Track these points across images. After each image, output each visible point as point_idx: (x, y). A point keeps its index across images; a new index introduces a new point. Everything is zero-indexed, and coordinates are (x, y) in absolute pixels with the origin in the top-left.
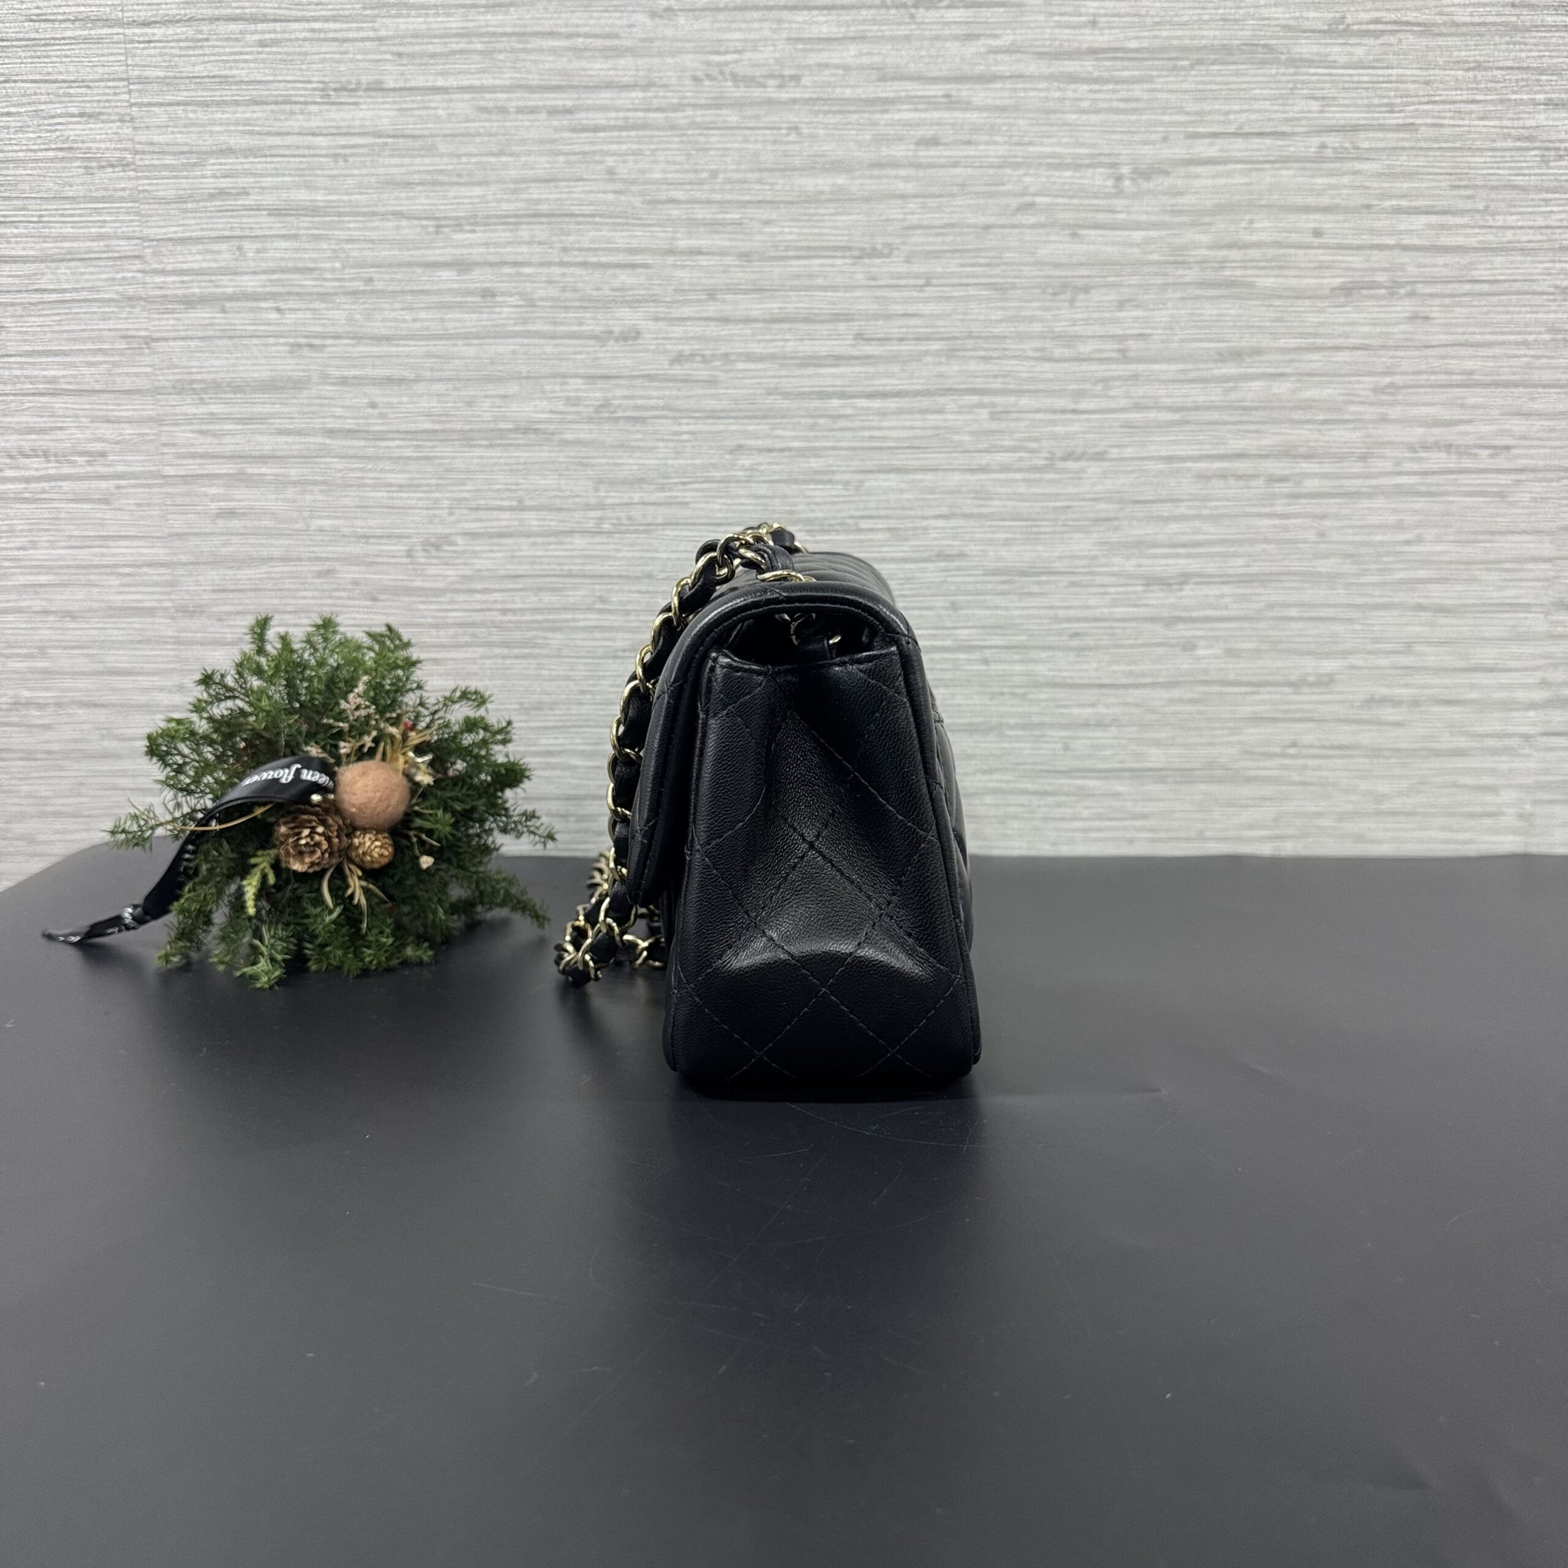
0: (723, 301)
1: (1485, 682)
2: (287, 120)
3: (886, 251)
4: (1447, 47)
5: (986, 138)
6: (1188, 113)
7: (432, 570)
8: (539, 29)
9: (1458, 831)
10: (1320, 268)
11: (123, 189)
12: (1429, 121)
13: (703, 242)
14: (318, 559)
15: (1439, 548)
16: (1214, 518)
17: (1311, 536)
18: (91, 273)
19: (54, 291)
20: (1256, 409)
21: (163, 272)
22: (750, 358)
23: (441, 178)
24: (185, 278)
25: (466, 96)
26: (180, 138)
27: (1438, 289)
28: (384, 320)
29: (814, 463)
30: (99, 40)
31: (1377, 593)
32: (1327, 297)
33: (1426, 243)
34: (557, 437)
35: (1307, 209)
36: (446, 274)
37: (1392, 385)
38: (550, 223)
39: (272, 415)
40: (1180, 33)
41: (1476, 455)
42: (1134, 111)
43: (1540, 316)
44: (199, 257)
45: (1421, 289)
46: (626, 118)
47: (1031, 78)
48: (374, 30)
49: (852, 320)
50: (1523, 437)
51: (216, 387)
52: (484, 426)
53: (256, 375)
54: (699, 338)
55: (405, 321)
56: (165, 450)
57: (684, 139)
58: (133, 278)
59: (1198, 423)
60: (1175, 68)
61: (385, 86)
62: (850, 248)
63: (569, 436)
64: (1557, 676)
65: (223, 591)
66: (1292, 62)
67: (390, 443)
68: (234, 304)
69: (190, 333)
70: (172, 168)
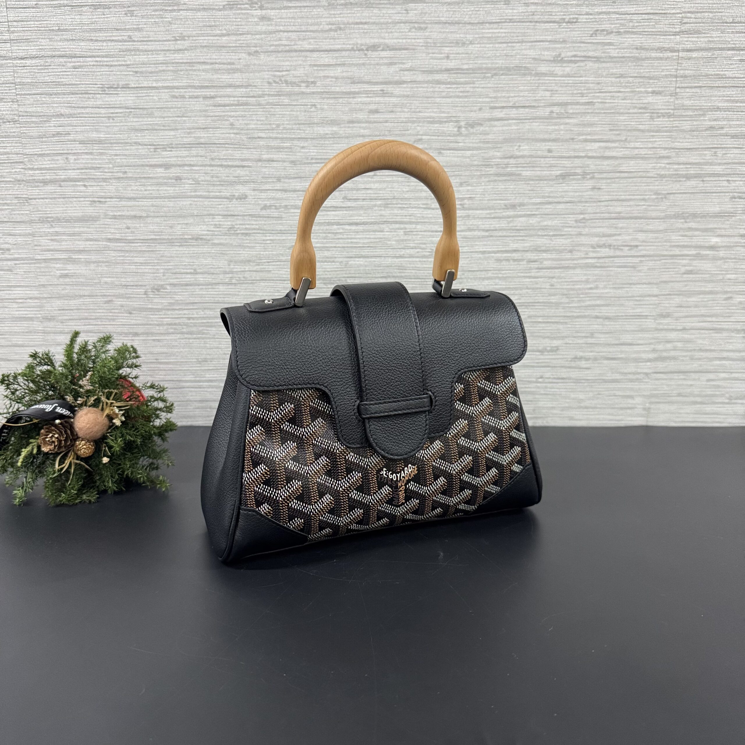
0: (284, 182)
1: (627, 350)
2: (87, 101)
4: (608, 67)
5: (400, 109)
6: (491, 97)
7: (156, 300)
8: (199, 61)
9: (615, 416)
10: (551, 166)
11: (14, 132)
12: (599, 100)
13: (275, 157)
14: (105, 295)
15: (606, 291)
16: (504, 278)
17: (548, 287)
20: (522, 230)
21: (32, 169)
23: (156, 127)
24: (43, 172)
25: (166, 91)
26: (39, 109)
27: (604, 175)
28: (132, 190)
31: (578, 311)
32: (554, 180)
33: (598, 155)
34: (211, 242)
35: (544, 140)
36: (160, 170)
37: (584, 219)
38: (205, 147)
39: (83, 232)
40: (487, 61)
41: (622, 249)
42: (466, 97)
43: (650, 187)
44: (49, 162)
45: (596, 175)
46: (238, 100)
47: (420, 82)
48: (125, 61)
50: (643, 242)
51: (58, 220)
52: (178, 237)
53: (75, 214)
54: (274, 199)
55: (141, 190)
56: (36, 248)
57: (265, 110)
58: (20, 171)
59: (496, 237)
60: (484, 77)
61: (130, 86)
63: (216, 241)
64: (660, 347)
65: (63, 310)
66: (537, 74)
67: (136, 245)
68: (65, 183)
69: (46, 196)
70: (36, 123)
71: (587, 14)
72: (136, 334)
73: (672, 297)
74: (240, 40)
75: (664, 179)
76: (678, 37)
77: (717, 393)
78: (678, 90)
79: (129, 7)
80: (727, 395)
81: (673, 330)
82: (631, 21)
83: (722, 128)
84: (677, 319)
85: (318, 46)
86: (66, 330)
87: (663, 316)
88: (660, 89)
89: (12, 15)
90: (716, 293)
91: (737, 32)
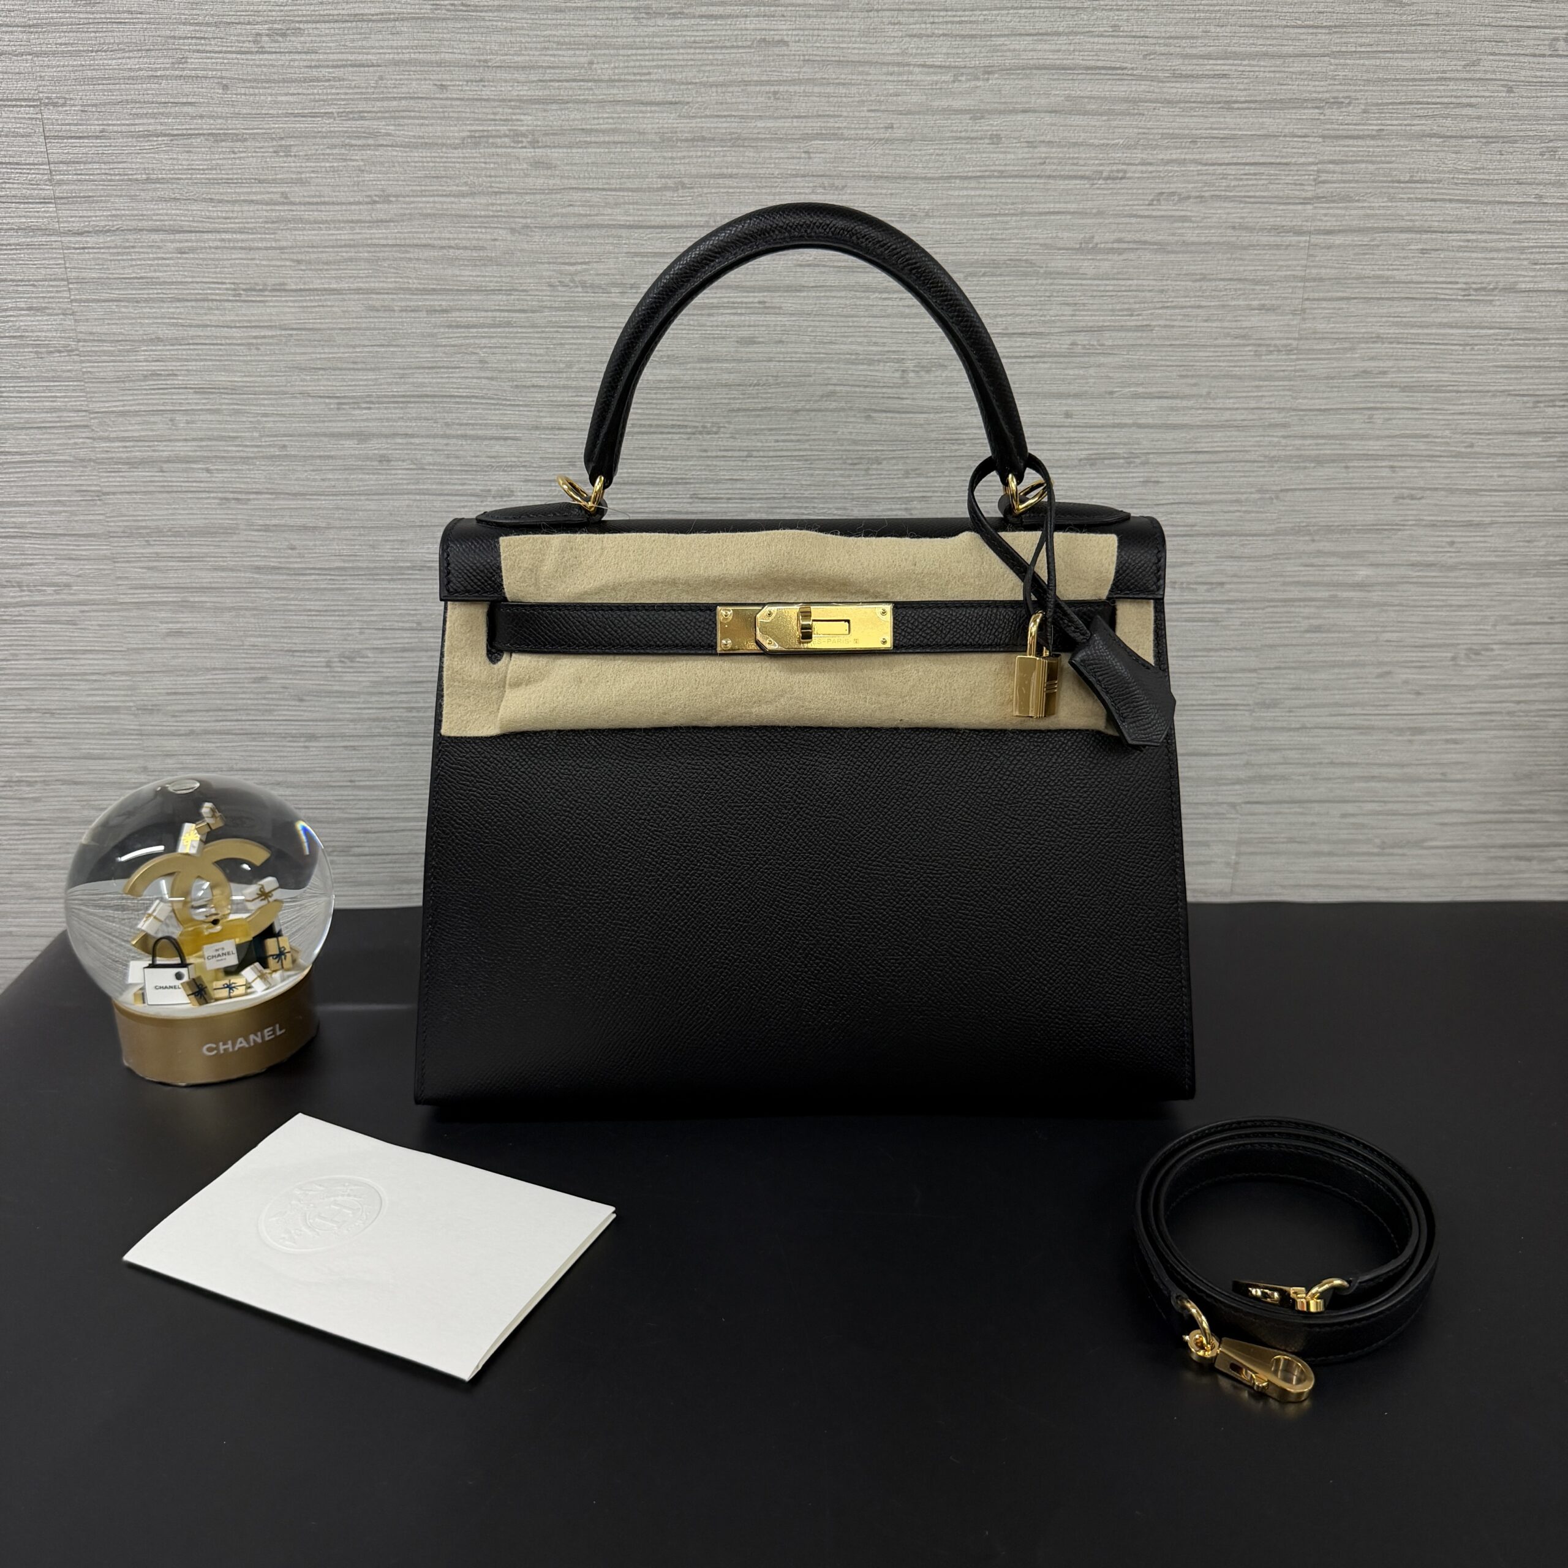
2: (206, 314)
3: (714, 429)
4: (1179, 262)
5: (793, 338)
7: (348, 677)
10: (1070, 443)
11: (69, 371)
12: (1162, 323)
14: (252, 668)
18: (46, 439)
19: (17, 453)
21: (108, 439)
23: (339, 365)
24: (128, 444)
25: (357, 297)
26: (115, 329)
27: (1167, 458)
28: (297, 479)
30: (41, 246)
33: (1157, 421)
35: (1060, 396)
36: (348, 443)
38: (434, 402)
39: (207, 555)
40: (954, 250)
43: (1251, 479)
44: (136, 427)
45: (1153, 459)
47: (831, 288)
48: (276, 240)
49: (689, 483)
50: (1235, 576)
51: (159, 532)
52: (387, 565)
53: (192, 522)
55: (315, 480)
56: (120, 582)
57: (543, 335)
58: (84, 443)
61: (287, 287)
62: (686, 427)
64: (1259, 759)
65: (175, 693)
66: (1048, 274)
67: (308, 578)
68: (170, 465)
69: (134, 489)
70: (110, 353)
71: (1143, 163)
72: (312, 737)
73: (1284, 671)
74: (493, 204)
75: (1276, 465)
76: (1309, 207)
77: (1360, 837)
78: (1307, 304)
79: (282, 138)
80: (1377, 841)
81: (1283, 729)
82: (1224, 176)
83: (1385, 373)
84: (1291, 709)
85: (640, 218)
86: (183, 730)
87: (1265, 705)
88: (1274, 302)
89: (57, 151)
90: (1363, 665)
91: (1418, 200)
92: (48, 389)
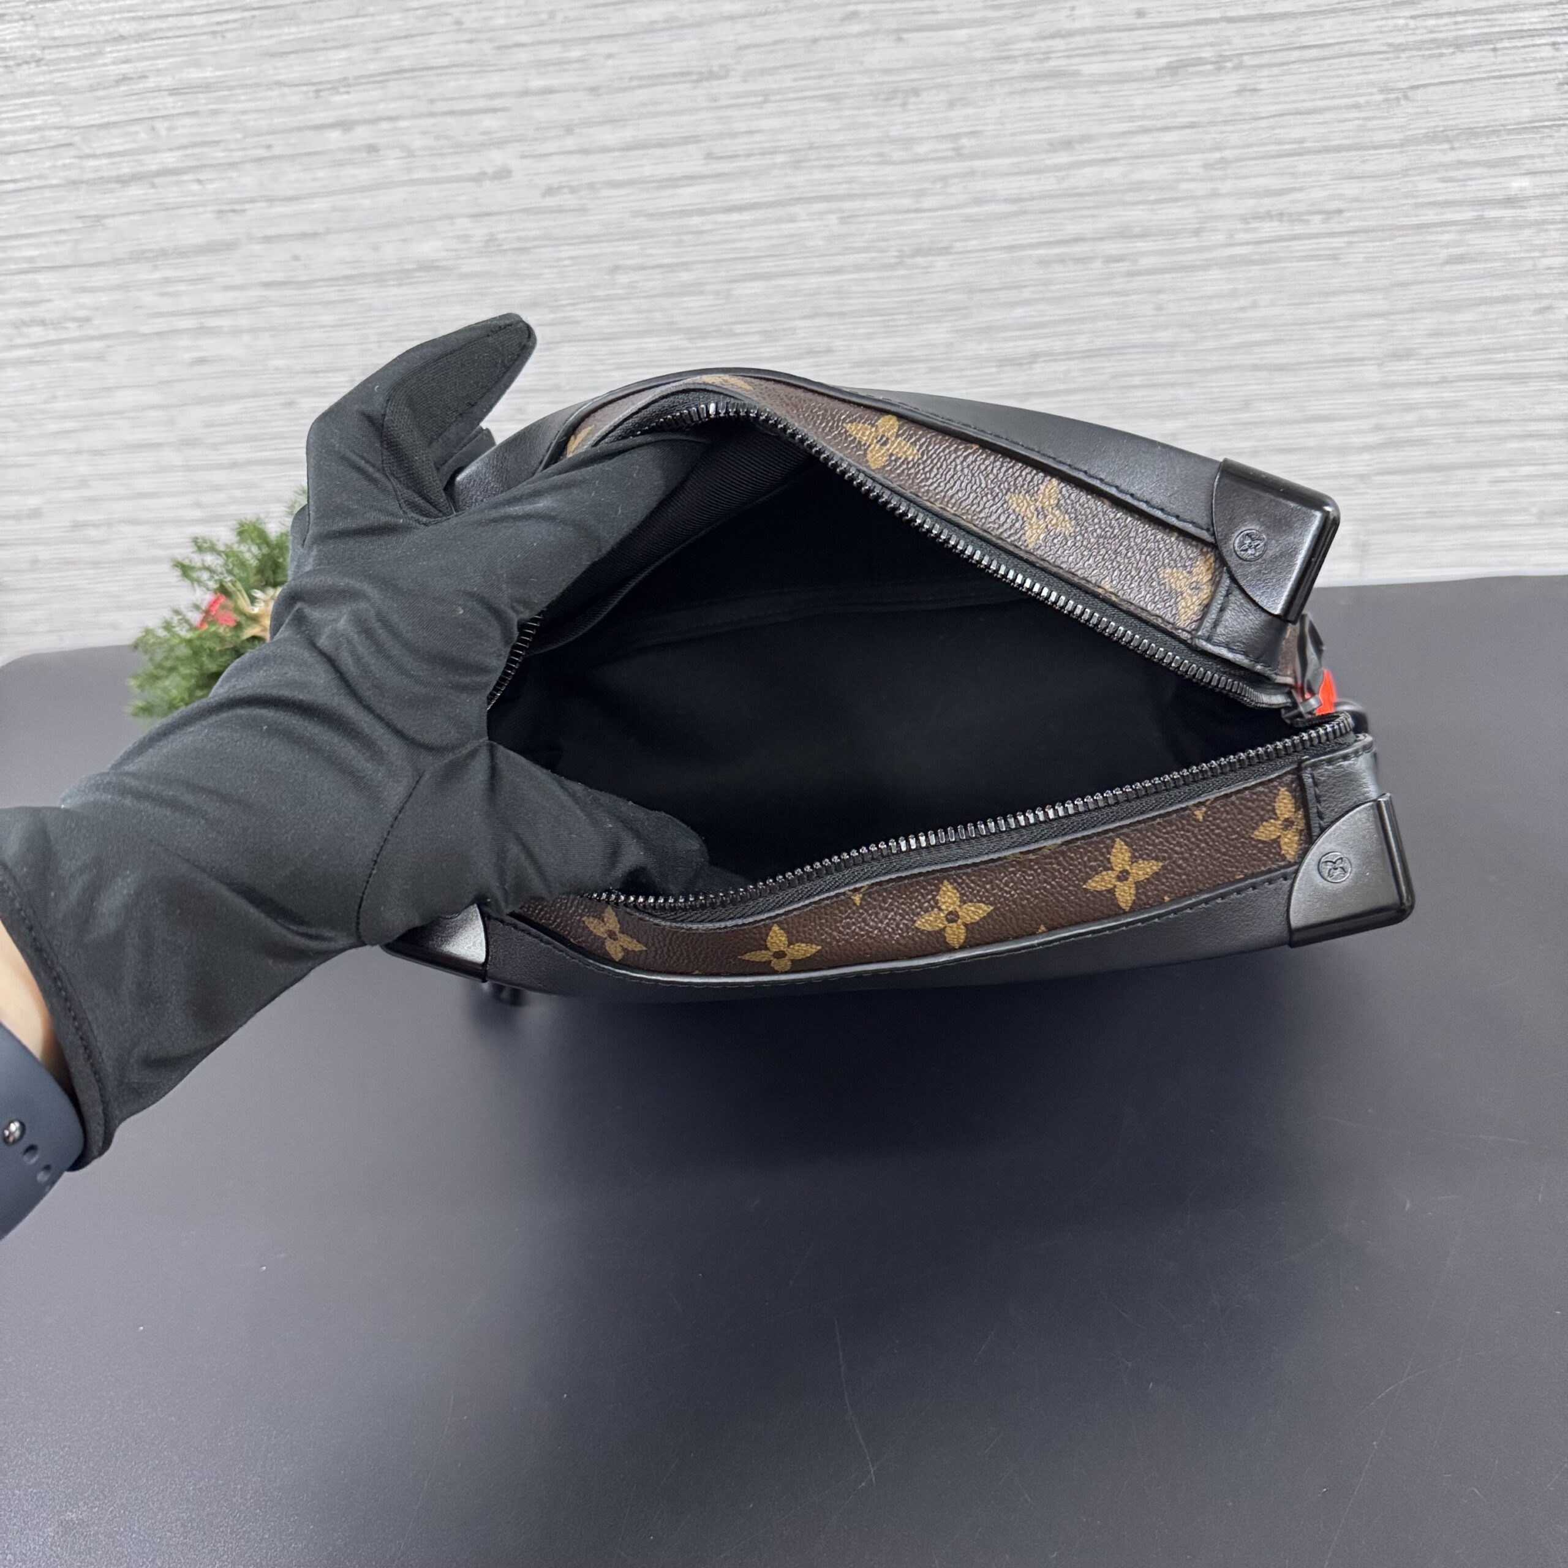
0: (581, 135)
3: (723, 72)
10: (1145, 49)
11: (42, 84)
15: (1273, 312)
18: (35, 163)
20: (1089, 194)
21: (94, 156)
22: (613, 184)
26: (77, 31)
27: (1265, 59)
29: (685, 276)
32: (1152, 78)
33: (1252, 12)
34: (456, 272)
36: (335, 135)
37: (1223, 160)
38: (413, 78)
41: (1308, 221)
43: (1371, 77)
44: (121, 140)
45: (1248, 60)
49: (699, 141)
50: (1356, 200)
51: (163, 254)
52: (392, 268)
53: (194, 241)
54: (564, 171)
55: (306, 181)
58: (72, 163)
59: (1035, 212)
62: (689, 74)
63: (465, 269)
64: (1392, 420)
65: (213, 426)
67: (318, 290)
68: (161, 179)
70: (77, 59)
73: (1418, 315)
75: (1403, 55)
77: (1514, 506)
80: (1534, 510)
84: (1428, 360)
86: (226, 462)
87: (1397, 356)
90: (1517, 299)
92: (25, 106)
